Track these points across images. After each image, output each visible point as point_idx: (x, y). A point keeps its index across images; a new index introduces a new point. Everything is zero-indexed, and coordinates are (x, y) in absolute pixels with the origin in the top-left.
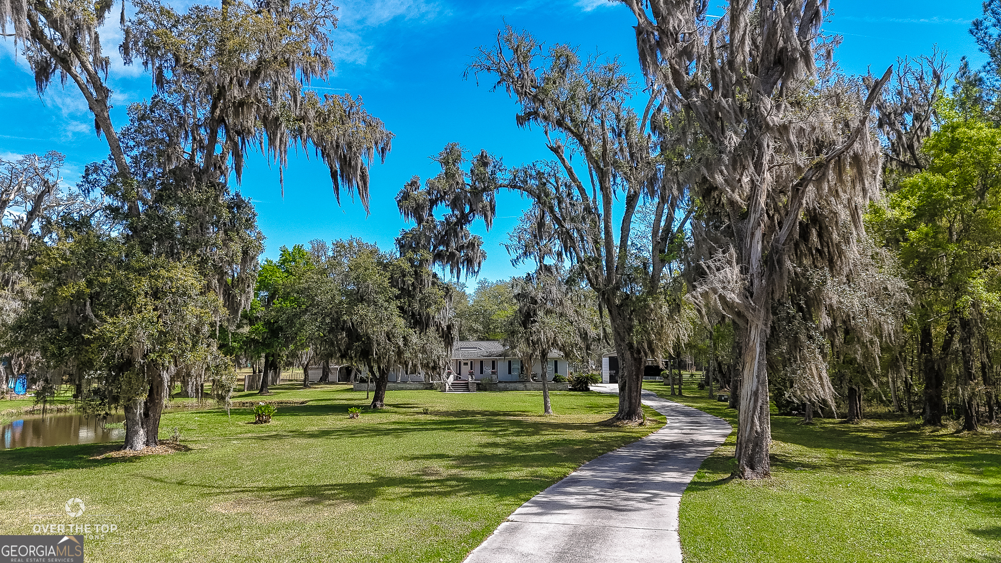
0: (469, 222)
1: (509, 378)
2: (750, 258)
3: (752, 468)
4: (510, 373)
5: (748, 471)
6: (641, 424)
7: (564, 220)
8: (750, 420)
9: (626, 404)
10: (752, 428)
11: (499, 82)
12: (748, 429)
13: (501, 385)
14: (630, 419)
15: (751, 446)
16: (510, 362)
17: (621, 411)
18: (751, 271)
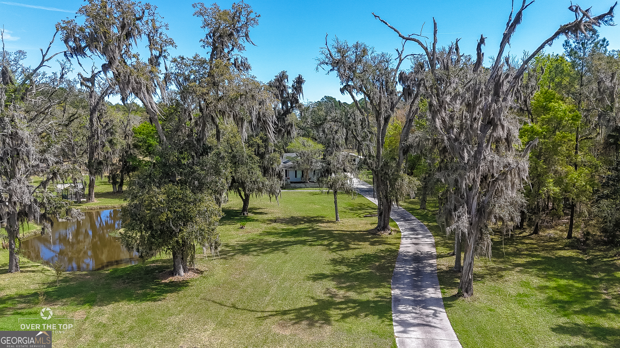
0: (290, 113)
1: (295, 180)
2: (472, 208)
3: (467, 293)
4: (296, 177)
5: (465, 294)
6: (390, 234)
7: (358, 136)
8: (467, 274)
9: (382, 223)
10: (468, 277)
11: (331, 70)
12: (466, 277)
13: (293, 185)
14: (384, 230)
15: (467, 284)
16: (296, 171)
17: (379, 226)
18: (472, 213)
